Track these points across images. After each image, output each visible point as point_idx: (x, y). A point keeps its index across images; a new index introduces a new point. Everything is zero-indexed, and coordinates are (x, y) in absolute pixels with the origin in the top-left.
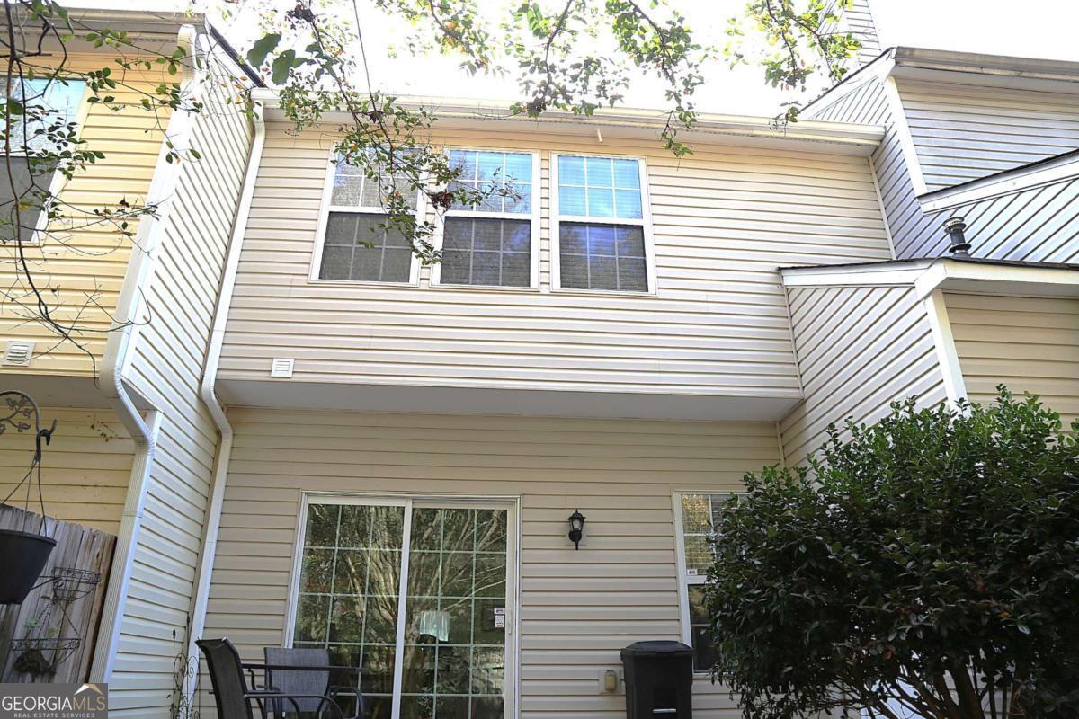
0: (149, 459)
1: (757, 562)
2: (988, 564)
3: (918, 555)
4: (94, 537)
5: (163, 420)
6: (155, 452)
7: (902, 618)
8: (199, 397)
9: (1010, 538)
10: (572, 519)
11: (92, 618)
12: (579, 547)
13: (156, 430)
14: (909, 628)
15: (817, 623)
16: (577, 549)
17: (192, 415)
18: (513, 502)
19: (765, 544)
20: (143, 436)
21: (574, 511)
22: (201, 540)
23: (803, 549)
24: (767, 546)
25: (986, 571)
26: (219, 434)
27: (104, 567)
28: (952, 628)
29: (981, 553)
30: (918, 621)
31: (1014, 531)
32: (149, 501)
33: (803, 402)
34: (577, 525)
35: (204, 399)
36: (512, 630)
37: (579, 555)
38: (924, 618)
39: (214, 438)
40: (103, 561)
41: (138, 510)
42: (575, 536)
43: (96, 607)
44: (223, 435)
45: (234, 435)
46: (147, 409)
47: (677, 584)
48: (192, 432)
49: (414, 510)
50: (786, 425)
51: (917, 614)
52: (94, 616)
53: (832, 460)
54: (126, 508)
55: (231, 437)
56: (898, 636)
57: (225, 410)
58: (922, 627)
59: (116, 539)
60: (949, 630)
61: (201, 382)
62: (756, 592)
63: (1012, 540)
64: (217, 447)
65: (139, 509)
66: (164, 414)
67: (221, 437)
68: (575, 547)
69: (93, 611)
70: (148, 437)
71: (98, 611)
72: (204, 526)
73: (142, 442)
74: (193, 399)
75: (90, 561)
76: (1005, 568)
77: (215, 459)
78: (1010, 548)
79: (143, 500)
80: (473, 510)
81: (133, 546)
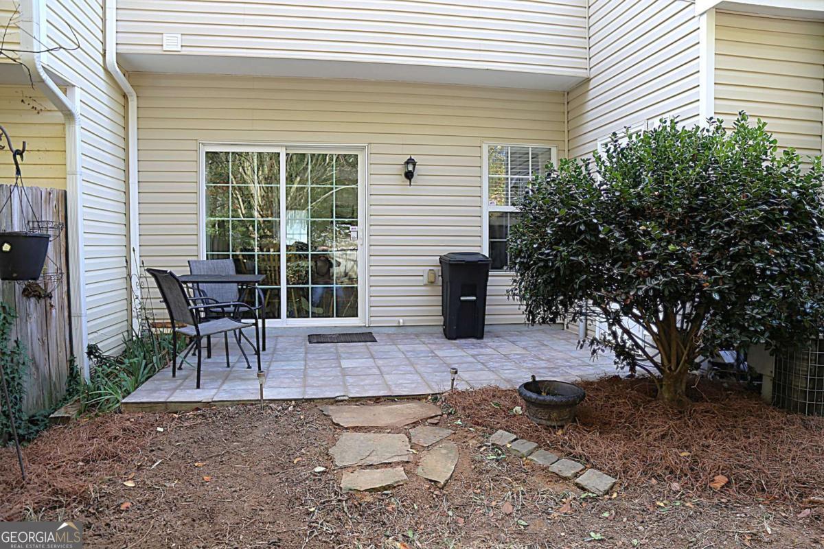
0: (78, 127)
1: (549, 231)
2: (703, 247)
3: (661, 239)
4: (50, 194)
5: (81, 93)
6: (80, 121)
7: (641, 279)
8: (105, 69)
9: (722, 233)
10: (407, 163)
11: (62, 251)
12: (412, 184)
13: (78, 103)
14: (645, 287)
15: (585, 276)
16: (410, 185)
17: (103, 85)
18: (363, 149)
19: (556, 220)
20: (69, 111)
21: (409, 157)
22: (126, 182)
23: (582, 228)
24: (558, 222)
25: (701, 252)
26: (125, 96)
27: (62, 214)
28: (672, 290)
29: (701, 240)
30: (651, 283)
31: (726, 229)
32: (85, 160)
33: (588, 80)
34: (410, 168)
35: (109, 70)
36: (363, 242)
37: (410, 190)
38: (656, 283)
39: (122, 100)
40: (60, 209)
41: (78, 170)
42: (409, 175)
43: (63, 243)
44: (128, 96)
45: (137, 97)
46: (66, 86)
47: (481, 212)
48: (105, 98)
49: (287, 154)
50: (573, 95)
51: (652, 278)
52: (63, 250)
53: (610, 157)
54: (68, 168)
55: (135, 98)
56: (636, 292)
57: (127, 74)
58: (653, 288)
59: (65, 192)
60: (669, 291)
61: (104, 55)
62: (546, 252)
63: (722, 235)
64: (126, 107)
65: (79, 168)
66: (81, 88)
67: (127, 98)
68: (409, 183)
69: (62, 247)
70: (73, 111)
71: (65, 245)
72: (126, 171)
73: (69, 115)
74: (102, 73)
75: (51, 213)
76: (714, 251)
77: (126, 118)
78: (720, 242)
79: (80, 160)
80: (332, 155)
81: (80, 196)
